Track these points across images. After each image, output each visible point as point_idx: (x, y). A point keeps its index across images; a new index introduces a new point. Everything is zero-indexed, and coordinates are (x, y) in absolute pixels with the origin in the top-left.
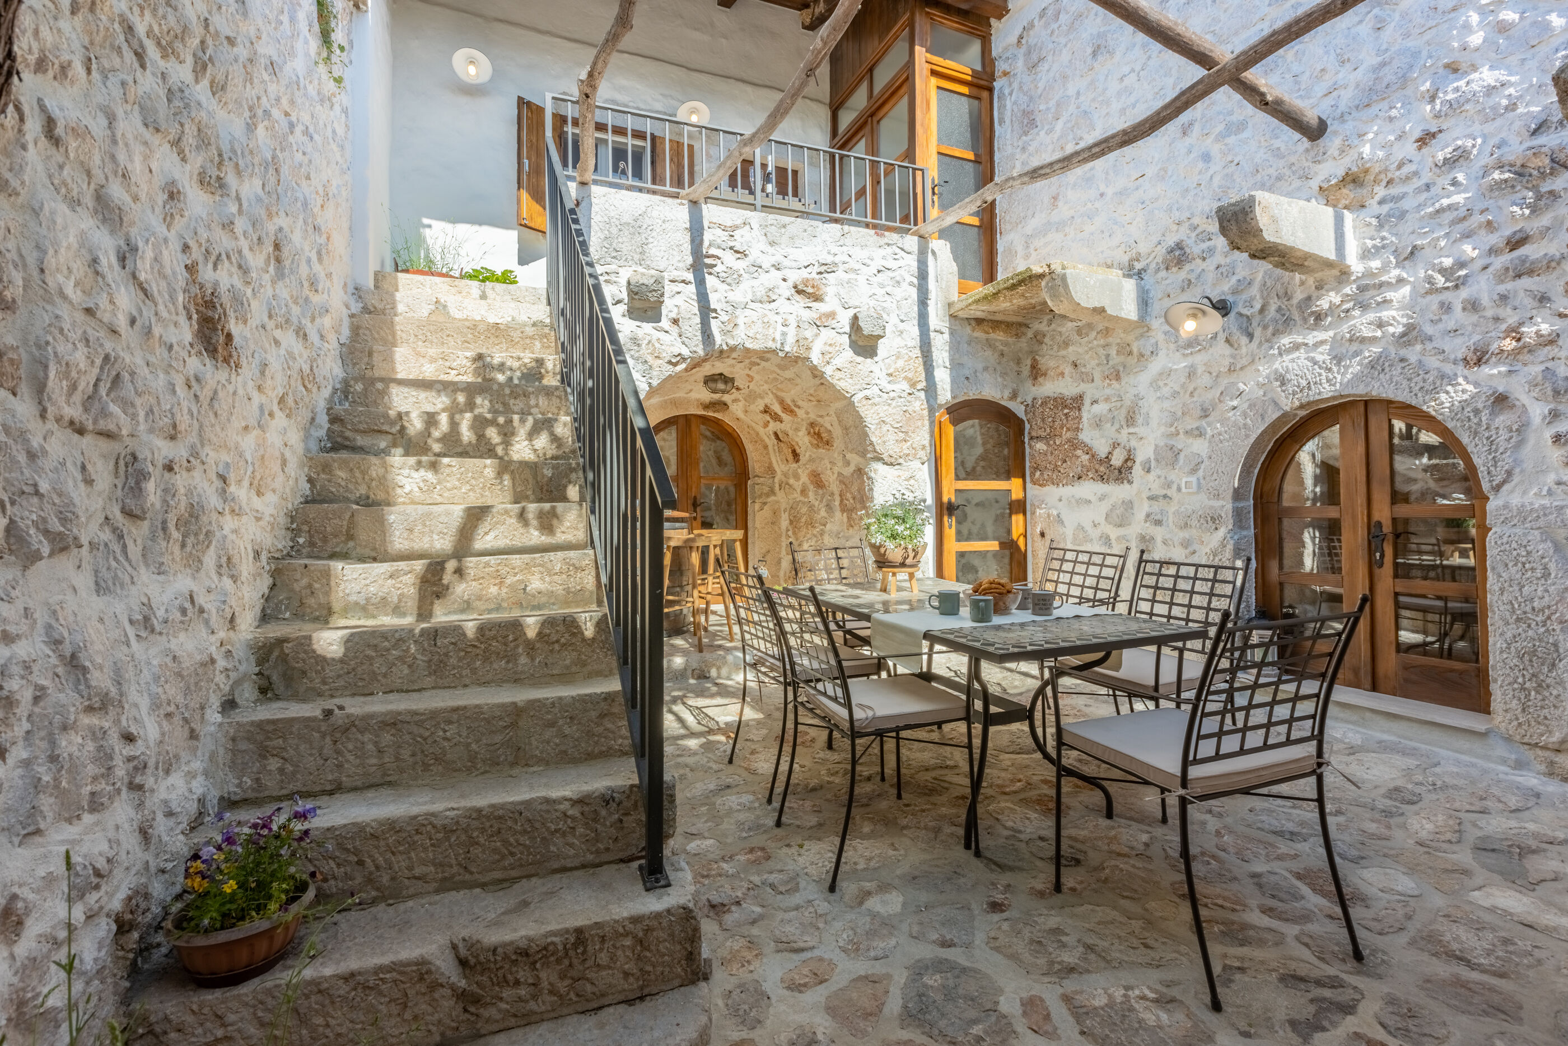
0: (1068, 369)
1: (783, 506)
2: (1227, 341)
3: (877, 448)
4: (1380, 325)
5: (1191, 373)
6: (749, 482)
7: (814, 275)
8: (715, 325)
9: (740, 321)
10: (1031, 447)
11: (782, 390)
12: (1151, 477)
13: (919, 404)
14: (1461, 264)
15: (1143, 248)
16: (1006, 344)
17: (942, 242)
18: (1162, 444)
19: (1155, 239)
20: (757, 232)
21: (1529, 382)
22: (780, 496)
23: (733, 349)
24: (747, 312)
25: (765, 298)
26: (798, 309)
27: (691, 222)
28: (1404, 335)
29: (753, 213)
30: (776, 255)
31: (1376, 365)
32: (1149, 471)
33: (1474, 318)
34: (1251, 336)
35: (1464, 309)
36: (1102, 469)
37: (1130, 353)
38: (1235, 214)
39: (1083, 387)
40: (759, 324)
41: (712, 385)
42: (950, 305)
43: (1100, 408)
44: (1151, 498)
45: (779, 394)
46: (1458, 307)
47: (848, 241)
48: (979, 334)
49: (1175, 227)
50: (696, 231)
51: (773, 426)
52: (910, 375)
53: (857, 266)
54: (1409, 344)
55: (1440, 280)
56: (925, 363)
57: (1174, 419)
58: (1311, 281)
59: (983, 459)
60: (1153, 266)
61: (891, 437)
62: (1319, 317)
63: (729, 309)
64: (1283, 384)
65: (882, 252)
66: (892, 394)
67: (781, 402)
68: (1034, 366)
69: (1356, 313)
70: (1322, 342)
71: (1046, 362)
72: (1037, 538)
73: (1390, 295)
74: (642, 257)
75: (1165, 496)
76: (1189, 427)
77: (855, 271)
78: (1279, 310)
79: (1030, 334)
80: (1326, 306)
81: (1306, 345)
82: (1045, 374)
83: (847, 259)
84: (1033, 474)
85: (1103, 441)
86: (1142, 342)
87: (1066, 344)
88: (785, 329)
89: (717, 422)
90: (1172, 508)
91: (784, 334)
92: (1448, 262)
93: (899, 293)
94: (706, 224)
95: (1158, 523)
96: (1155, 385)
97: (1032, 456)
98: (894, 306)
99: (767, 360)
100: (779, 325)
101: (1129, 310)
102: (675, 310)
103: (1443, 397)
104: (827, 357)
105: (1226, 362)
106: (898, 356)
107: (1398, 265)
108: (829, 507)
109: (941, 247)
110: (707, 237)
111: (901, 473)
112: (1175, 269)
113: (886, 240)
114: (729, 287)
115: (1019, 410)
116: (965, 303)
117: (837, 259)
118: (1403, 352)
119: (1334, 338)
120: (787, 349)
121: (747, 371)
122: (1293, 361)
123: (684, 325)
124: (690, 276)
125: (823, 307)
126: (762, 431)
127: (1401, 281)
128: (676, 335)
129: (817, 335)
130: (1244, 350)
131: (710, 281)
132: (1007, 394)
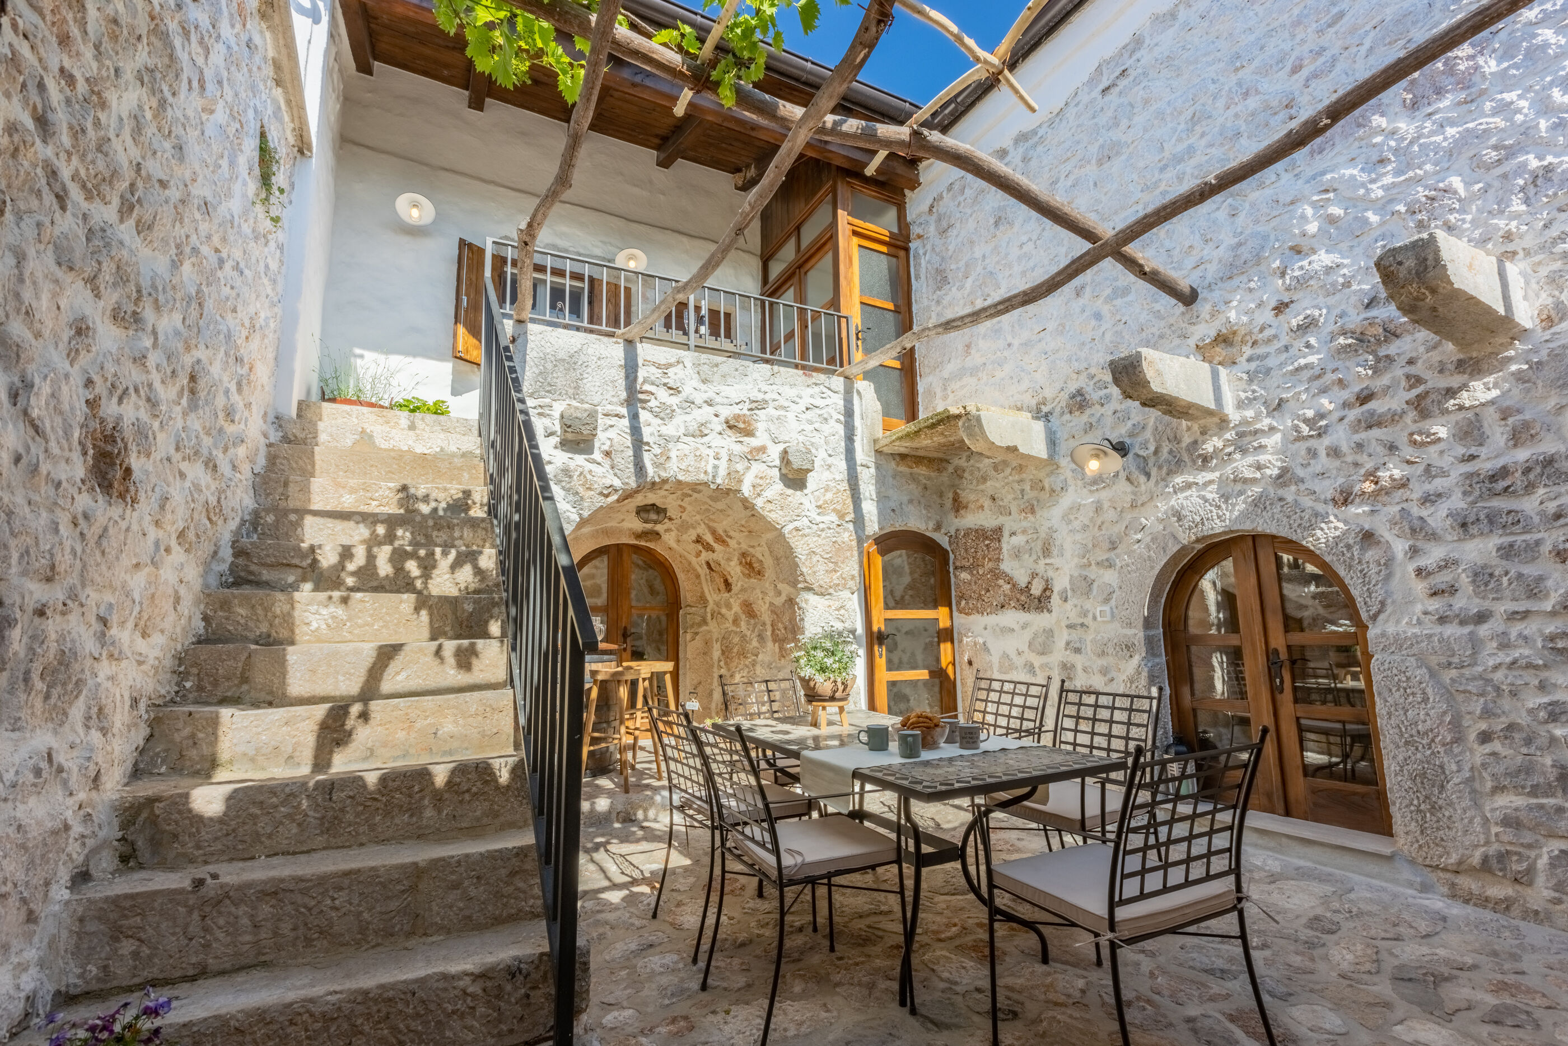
0: (987, 503)
1: (715, 636)
2: (1128, 479)
3: (808, 578)
4: (1259, 467)
5: (1098, 509)
6: (681, 612)
7: (745, 412)
8: (647, 459)
9: (673, 454)
10: (956, 576)
11: (714, 521)
12: (1069, 606)
13: (848, 535)
14: (1322, 416)
15: (1049, 393)
16: (929, 478)
17: (866, 383)
18: (1076, 574)
19: (1058, 385)
20: (690, 370)
21: (1390, 521)
22: (712, 626)
23: (665, 481)
24: (680, 446)
25: (698, 433)
26: (729, 443)
27: (626, 359)
28: (1279, 477)
29: (686, 353)
30: (709, 392)
31: (1259, 504)
32: (1066, 600)
33: (1337, 463)
34: (1148, 475)
35: (1328, 455)
36: (1023, 598)
37: (1043, 489)
38: (1125, 367)
39: (1001, 520)
40: (691, 458)
41: (644, 515)
42: (875, 441)
43: (1018, 540)
44: (1070, 627)
45: (711, 524)
46: (1322, 453)
47: (778, 380)
48: (902, 468)
49: (1075, 376)
50: (631, 369)
51: (705, 555)
52: (839, 507)
53: (786, 404)
54: (1285, 485)
55: (1305, 430)
56: (853, 496)
57: (1085, 552)
58: (1196, 427)
59: (912, 589)
60: (1058, 409)
61: (821, 568)
62: (1206, 459)
63: (662, 442)
64: (1179, 520)
65: (810, 391)
66: (821, 526)
67: (714, 532)
68: (956, 500)
69: (1237, 456)
70: (1211, 482)
71: (967, 495)
72: (966, 666)
73: (1264, 441)
74: (576, 391)
75: (1082, 625)
76: (1100, 559)
77: (784, 408)
78: (1171, 452)
79: (951, 469)
80: (1211, 450)
81: (1197, 484)
82: (966, 507)
83: (777, 397)
84: (958, 603)
85: (1023, 571)
86: (1052, 479)
87: (984, 479)
88: (716, 462)
89: (649, 551)
90: (1090, 637)
91: (716, 467)
92: (1310, 413)
93: (826, 429)
94: (640, 362)
95: (1078, 651)
96: (1066, 518)
97: (958, 586)
98: (822, 441)
99: (699, 492)
100: (711, 458)
101: (1039, 449)
102: (608, 443)
103: (1319, 533)
104: (758, 490)
105: (1129, 498)
106: (827, 489)
107: (1269, 414)
108: (761, 637)
109: (865, 388)
110: (641, 374)
111: (831, 603)
112: (1077, 413)
113: (814, 380)
114: (660, 422)
115: (944, 541)
116: (888, 440)
117: (767, 397)
118: (1281, 492)
119: (1220, 478)
120: (719, 481)
121: (679, 502)
122: (1186, 498)
123: (618, 459)
124: (624, 411)
125: (753, 442)
126: (694, 560)
127: (1272, 429)
128: (608, 467)
129: (748, 468)
130: (1143, 488)
131: (644, 416)
132: (931, 525)
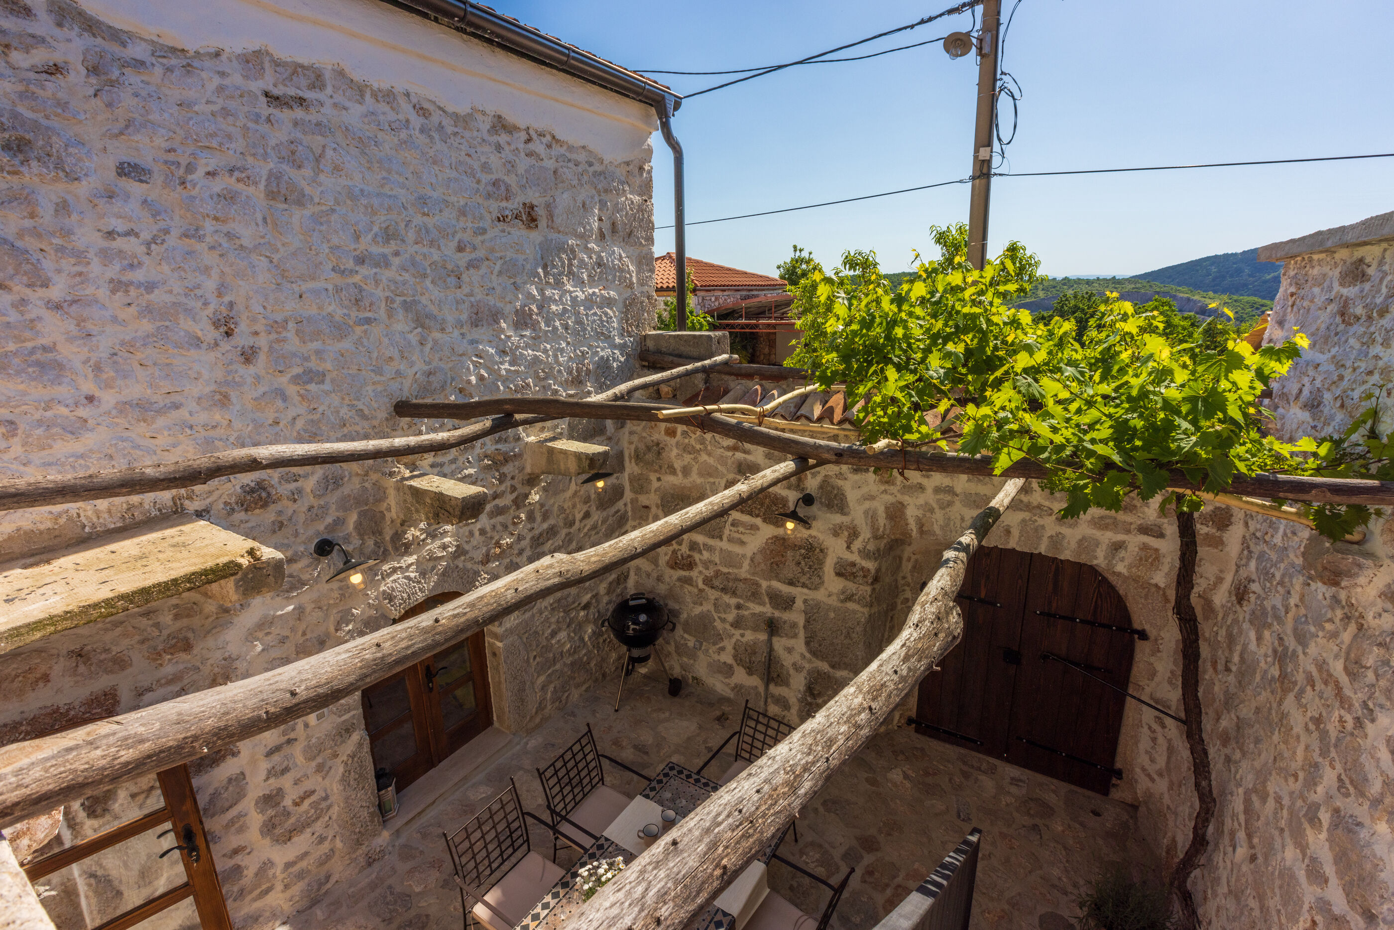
4: (444, 547)
5: (301, 615)
28: (456, 552)
31: (445, 574)
33: (483, 538)
35: (480, 534)
44: (270, 753)
54: (459, 556)
60: (220, 506)
62: (407, 546)
64: (391, 600)
69: (429, 541)
70: (412, 564)
75: (289, 741)
78: (376, 543)
80: (410, 538)
81: (401, 567)
90: (299, 747)
95: (284, 771)
103: (477, 583)
112: (258, 511)
119: (418, 560)
122: (395, 581)
